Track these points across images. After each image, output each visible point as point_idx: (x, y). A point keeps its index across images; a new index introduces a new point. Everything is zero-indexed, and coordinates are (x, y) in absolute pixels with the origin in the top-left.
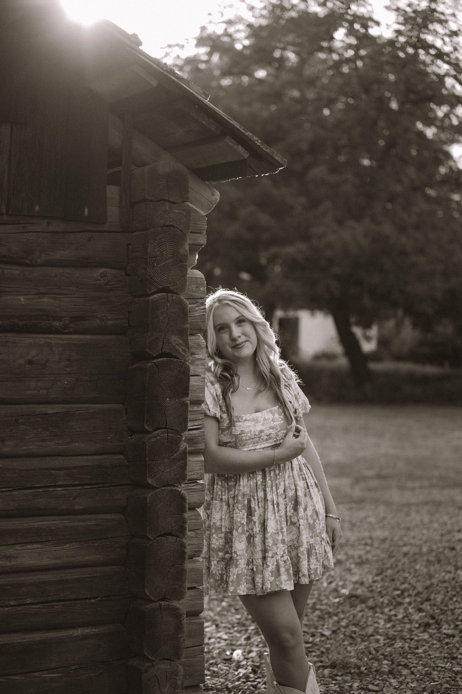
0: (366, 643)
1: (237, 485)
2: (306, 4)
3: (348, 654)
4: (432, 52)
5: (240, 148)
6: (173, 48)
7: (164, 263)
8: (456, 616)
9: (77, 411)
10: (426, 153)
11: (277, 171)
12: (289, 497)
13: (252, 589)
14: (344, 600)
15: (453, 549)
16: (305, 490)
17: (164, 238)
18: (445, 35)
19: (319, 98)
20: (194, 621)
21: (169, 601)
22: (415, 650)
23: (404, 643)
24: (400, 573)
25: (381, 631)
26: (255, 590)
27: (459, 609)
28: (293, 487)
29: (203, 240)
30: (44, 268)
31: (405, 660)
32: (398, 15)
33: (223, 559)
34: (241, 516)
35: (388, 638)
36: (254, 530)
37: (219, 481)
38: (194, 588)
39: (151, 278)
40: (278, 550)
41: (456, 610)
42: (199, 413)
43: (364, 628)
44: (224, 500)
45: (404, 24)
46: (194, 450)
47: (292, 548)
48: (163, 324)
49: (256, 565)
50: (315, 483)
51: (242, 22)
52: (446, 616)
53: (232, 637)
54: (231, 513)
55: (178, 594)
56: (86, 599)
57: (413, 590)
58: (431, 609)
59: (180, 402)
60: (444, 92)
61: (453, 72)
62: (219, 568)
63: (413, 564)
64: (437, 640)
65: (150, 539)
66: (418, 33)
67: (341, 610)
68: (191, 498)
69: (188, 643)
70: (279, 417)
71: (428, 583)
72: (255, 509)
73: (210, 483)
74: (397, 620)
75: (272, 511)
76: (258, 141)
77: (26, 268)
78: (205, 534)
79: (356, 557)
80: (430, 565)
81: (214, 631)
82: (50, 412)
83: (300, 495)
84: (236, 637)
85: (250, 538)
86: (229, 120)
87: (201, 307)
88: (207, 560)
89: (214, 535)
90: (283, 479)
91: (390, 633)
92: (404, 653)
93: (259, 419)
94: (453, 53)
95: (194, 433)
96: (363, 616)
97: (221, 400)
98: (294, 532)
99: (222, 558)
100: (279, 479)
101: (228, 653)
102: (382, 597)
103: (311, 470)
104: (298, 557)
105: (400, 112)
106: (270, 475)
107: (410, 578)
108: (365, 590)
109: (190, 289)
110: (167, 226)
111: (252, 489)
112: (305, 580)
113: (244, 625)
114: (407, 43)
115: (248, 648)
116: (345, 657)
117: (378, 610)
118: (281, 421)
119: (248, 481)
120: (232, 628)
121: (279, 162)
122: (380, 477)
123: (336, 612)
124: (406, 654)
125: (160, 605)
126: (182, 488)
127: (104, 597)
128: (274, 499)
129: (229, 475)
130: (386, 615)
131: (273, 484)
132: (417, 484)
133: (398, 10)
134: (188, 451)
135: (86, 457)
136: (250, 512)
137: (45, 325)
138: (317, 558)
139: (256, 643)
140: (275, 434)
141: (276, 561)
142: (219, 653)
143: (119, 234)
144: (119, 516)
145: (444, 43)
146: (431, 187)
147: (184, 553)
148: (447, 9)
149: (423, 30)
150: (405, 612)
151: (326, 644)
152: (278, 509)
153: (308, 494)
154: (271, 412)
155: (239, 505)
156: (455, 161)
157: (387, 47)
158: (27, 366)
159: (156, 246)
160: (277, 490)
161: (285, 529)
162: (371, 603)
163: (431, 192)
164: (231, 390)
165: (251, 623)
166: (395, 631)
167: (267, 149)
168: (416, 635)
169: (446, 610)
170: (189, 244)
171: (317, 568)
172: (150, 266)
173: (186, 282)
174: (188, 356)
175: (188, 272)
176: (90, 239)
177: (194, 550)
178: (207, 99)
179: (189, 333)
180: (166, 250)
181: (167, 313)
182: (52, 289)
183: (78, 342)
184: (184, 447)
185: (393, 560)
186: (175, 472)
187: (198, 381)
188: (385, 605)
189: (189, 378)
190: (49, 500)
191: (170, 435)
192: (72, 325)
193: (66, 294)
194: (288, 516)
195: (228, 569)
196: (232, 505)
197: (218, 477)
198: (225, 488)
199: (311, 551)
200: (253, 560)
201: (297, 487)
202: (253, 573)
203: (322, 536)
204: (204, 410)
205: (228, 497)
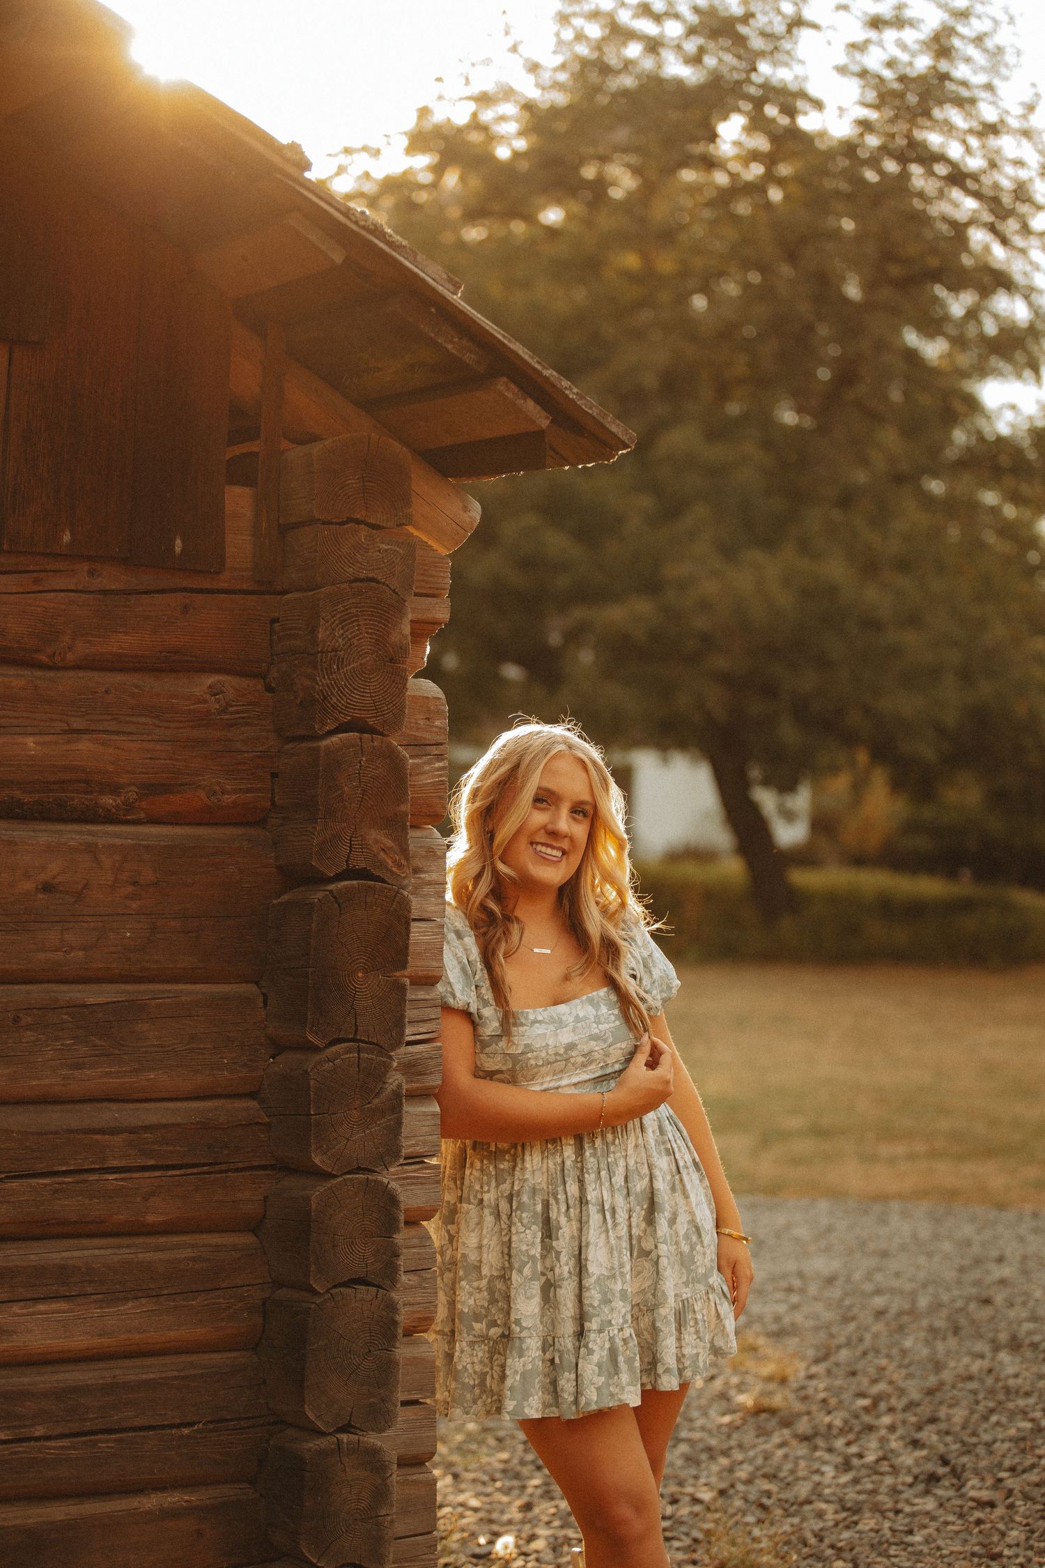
0: (796, 1520)
1: (517, 1169)
2: (658, 58)
3: (755, 1546)
4: (941, 169)
5: (530, 406)
6: (355, 156)
7: (355, 665)
8: (998, 1459)
9: (154, 999)
10: (925, 400)
11: (614, 457)
12: (636, 1194)
13: (551, 1406)
14: (741, 1419)
15: (987, 1301)
16: (673, 1176)
17: (356, 607)
18: (971, 131)
19: (685, 272)
20: (414, 1477)
21: (358, 1431)
22: (906, 1536)
23: (880, 1519)
24: (869, 1357)
25: (827, 1491)
26: (558, 1407)
27: (1003, 1441)
28: (645, 1170)
29: (442, 611)
30: (81, 674)
31: (884, 1560)
32: (864, 87)
33: (484, 1338)
34: (528, 1239)
35: (844, 1509)
36: (557, 1270)
37: (476, 1160)
38: (415, 1402)
39: (325, 698)
40: (614, 1316)
41: (997, 1445)
42: (429, 1005)
43: (788, 1484)
44: (486, 1203)
45: (876, 107)
46: (418, 1089)
47: (640, 1310)
48: (350, 803)
49: (559, 1351)
50: (694, 1160)
51: (512, 99)
52: (974, 1460)
53: (490, 1503)
54: (503, 1233)
55: (379, 1417)
56: (171, 1426)
57: (899, 1397)
58: (940, 1441)
59: (387, 981)
60: (967, 261)
61: (988, 217)
62: (476, 1360)
63: (897, 1336)
64: (955, 1514)
65: (314, 1292)
66: (909, 126)
67: (736, 1442)
68: (410, 1198)
69: (400, 1528)
71: (932, 1380)
72: (559, 1222)
73: (455, 1163)
74: (863, 1466)
75: (600, 1227)
76: (570, 389)
77: (39, 673)
78: (442, 1279)
79: (768, 1318)
80: (935, 1339)
81: (450, 1490)
82: (91, 1000)
83: (659, 1190)
84: (500, 1503)
85: (549, 1289)
86: (505, 341)
87: (437, 765)
88: (446, 1337)
89: (463, 1283)
90: (623, 1154)
91: (847, 1497)
92: (880, 1543)
93: (564, 1018)
94: (988, 172)
95: (418, 1051)
96: (786, 1456)
97: (479, 972)
98: (646, 1273)
99: (479, 1336)
100: (614, 1153)
101: (482, 1540)
102: (829, 1413)
103: (685, 1133)
104: (654, 1330)
105: (868, 306)
106: (594, 1145)
107: (891, 1368)
108: (791, 1396)
109: (412, 723)
110: (362, 580)
111: (553, 1178)
112: (670, 1382)
113: (517, 1476)
114: (884, 149)
115: (527, 1530)
116: (748, 1553)
117: (820, 1442)
118: (614, 1021)
119: (542, 1159)
120: (491, 1483)
121: (619, 438)
122: (819, 1132)
123: (725, 1446)
124: (885, 1546)
125: (339, 1442)
126: (390, 1177)
127: (211, 1422)
128: (605, 1198)
129: (500, 1146)
130: (839, 1455)
131: (602, 1165)
132: (900, 1149)
133: (863, 74)
134: (404, 1091)
135: (171, 1105)
136: (549, 1230)
137: (83, 804)
138: (697, 1332)
139: (546, 1519)
140: (601, 1052)
141: (609, 1340)
142: (463, 1542)
143: (254, 597)
144: (246, 1239)
145: (968, 150)
146: (935, 475)
147: (395, 1323)
148: (975, 72)
149: (920, 120)
150: (881, 1448)
151: (704, 1520)
152: (616, 1221)
153: (678, 1187)
154: (591, 1001)
155: (524, 1215)
156: (989, 418)
157: (839, 158)
158: (40, 896)
159: (337, 626)
160: (612, 1180)
161: (627, 1268)
162: (803, 1426)
163: (936, 487)
165: (533, 1471)
166: (859, 1493)
167: (591, 408)
168: (908, 1502)
169: (975, 1445)
170: (412, 622)
171: (698, 1354)
172: (322, 671)
173: (405, 708)
174: (406, 877)
175: (408, 686)
176: (186, 609)
177: (416, 1316)
178: (456, 294)
179: (408, 824)
180: (357, 635)
181: (359, 779)
182: (102, 720)
183: (157, 843)
184: (397, 1082)
185: (852, 1326)
186: (376, 1140)
187: (428, 932)
188: (835, 1431)
189: (408, 925)
190: (87, 1202)
191: (364, 1055)
192: (144, 804)
193: (131, 733)
194: (634, 1237)
195: (499, 1362)
196: (507, 1214)
197: (474, 1148)
198: (489, 1175)
199: (685, 1315)
200: (554, 1340)
201: (653, 1171)
202: (554, 1369)
203: (711, 1281)
204: (442, 998)
205: (496, 1196)
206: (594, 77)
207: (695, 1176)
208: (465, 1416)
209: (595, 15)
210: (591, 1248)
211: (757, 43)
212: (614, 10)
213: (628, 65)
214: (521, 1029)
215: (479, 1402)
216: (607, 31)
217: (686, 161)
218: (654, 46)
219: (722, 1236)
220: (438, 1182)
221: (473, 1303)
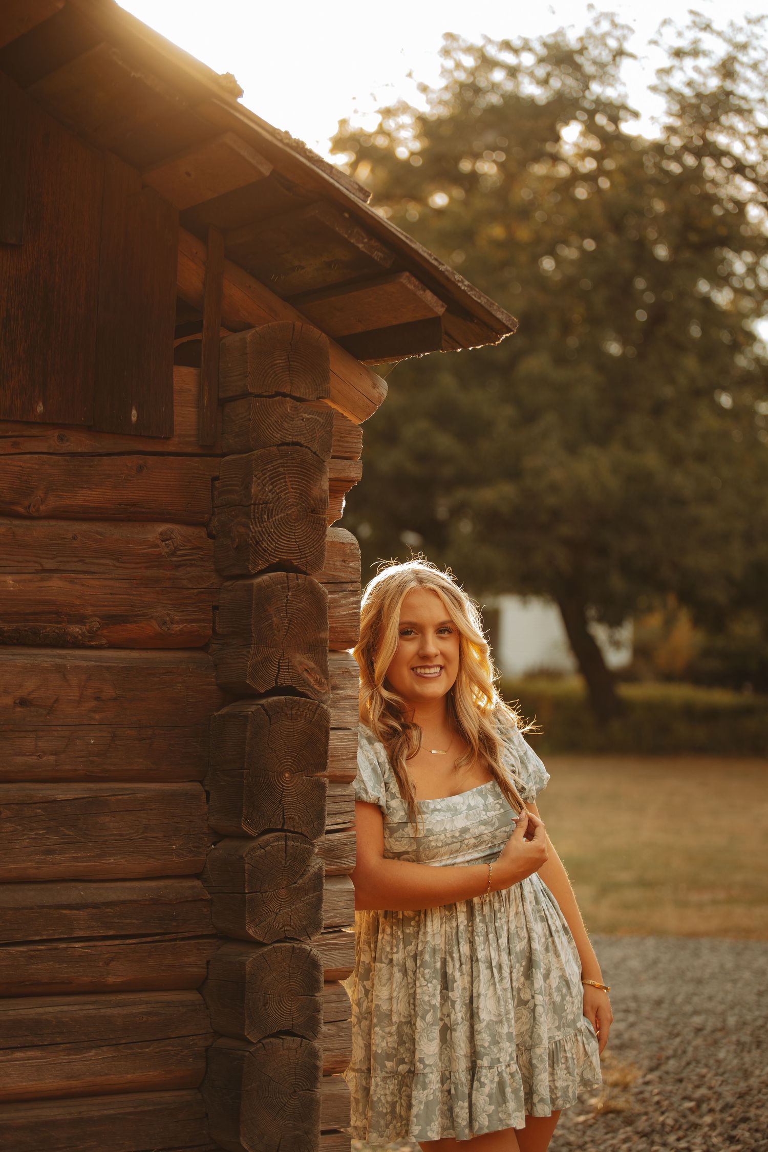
1: (421, 933)
2: (516, 82)
4: (727, 163)
5: (429, 297)
7: (282, 515)
9: (114, 795)
11: (499, 340)
12: (516, 953)
13: (449, 1129)
14: (593, 1118)
16: (547, 939)
17: (283, 467)
18: (750, 134)
24: (691, 1067)
26: (454, 1130)
28: (524, 934)
29: (355, 472)
30: (52, 523)
32: (670, 101)
33: (394, 1074)
34: (429, 991)
36: (453, 1016)
37: (387, 927)
38: (334, 1131)
39: (258, 543)
40: (502, 1054)
42: (345, 800)
44: (395, 962)
45: (680, 116)
46: (335, 870)
48: (279, 631)
49: (454, 1083)
50: (563, 925)
51: (408, 113)
54: (410, 987)
57: (717, 1100)
58: (752, 1136)
59: (310, 780)
60: (747, 230)
61: (763, 198)
62: (388, 1092)
63: (712, 1049)
65: (250, 1043)
66: (703, 130)
67: (590, 1138)
68: (328, 961)
70: (496, 802)
71: (742, 1086)
72: (454, 976)
73: (369, 930)
75: (489, 981)
76: (462, 282)
77: (17, 522)
80: (742, 1051)
82: (61, 797)
83: (536, 950)
85: (446, 1031)
87: (352, 599)
88: (363, 1074)
89: (377, 1029)
90: (507, 920)
93: (458, 807)
94: (762, 164)
95: (336, 838)
97: (387, 772)
98: (524, 1019)
99: (391, 1072)
100: (500, 918)
102: (663, 1113)
103: (556, 903)
105: (673, 264)
106: (483, 911)
107: (710, 1075)
108: (632, 1099)
109: (330, 564)
110: (288, 444)
111: (449, 940)
112: (544, 1110)
114: (685, 148)
117: (657, 1138)
118: (499, 809)
119: (441, 924)
121: (504, 324)
122: (643, 883)
123: (581, 1141)
126: (312, 946)
128: (493, 957)
129: (407, 915)
131: (490, 929)
132: (706, 897)
133: (670, 92)
134: (324, 874)
135: (128, 884)
136: (446, 983)
137: (54, 632)
138: (567, 1068)
140: (489, 834)
141: (498, 1075)
143: (196, 459)
144: (192, 996)
145: (748, 148)
146: (724, 390)
147: (316, 1066)
148: (752, 90)
149: (711, 124)
152: (501, 976)
153: (551, 948)
154: (480, 793)
155: (426, 971)
157: (650, 155)
158: (19, 709)
159: (267, 482)
160: (498, 941)
161: (512, 1015)
162: (642, 1124)
164: (406, 752)
167: (480, 298)
170: (330, 480)
171: (568, 1086)
172: (255, 520)
173: (324, 551)
174: (325, 693)
175: (327, 533)
176: (140, 469)
177: (333, 1059)
178: (366, 202)
179: (327, 648)
180: (285, 490)
181: (286, 611)
182: (68, 562)
183: (116, 665)
184: (318, 865)
185: (678, 1040)
186: (300, 914)
187: (344, 739)
188: (668, 1129)
189: (327, 733)
190: (57, 966)
191: (290, 843)
192: (105, 632)
193: (94, 573)
194: (514, 989)
195: (406, 1093)
196: (412, 971)
197: (385, 917)
198: (397, 939)
199: (557, 1054)
200: (450, 1074)
201: (531, 934)
202: (451, 1098)
203: (579, 1025)
204: (356, 794)
205: (403, 956)
206: (469, 95)
207: (565, 939)
208: (380, 1138)
209: (469, 50)
210: (482, 998)
211: (590, 69)
212: (484, 46)
213: (494, 87)
214: (425, 816)
215: (391, 1126)
216: (479, 61)
217: (538, 157)
218: (513, 72)
219: (587, 987)
220: (352, 948)
221: (385, 1045)
